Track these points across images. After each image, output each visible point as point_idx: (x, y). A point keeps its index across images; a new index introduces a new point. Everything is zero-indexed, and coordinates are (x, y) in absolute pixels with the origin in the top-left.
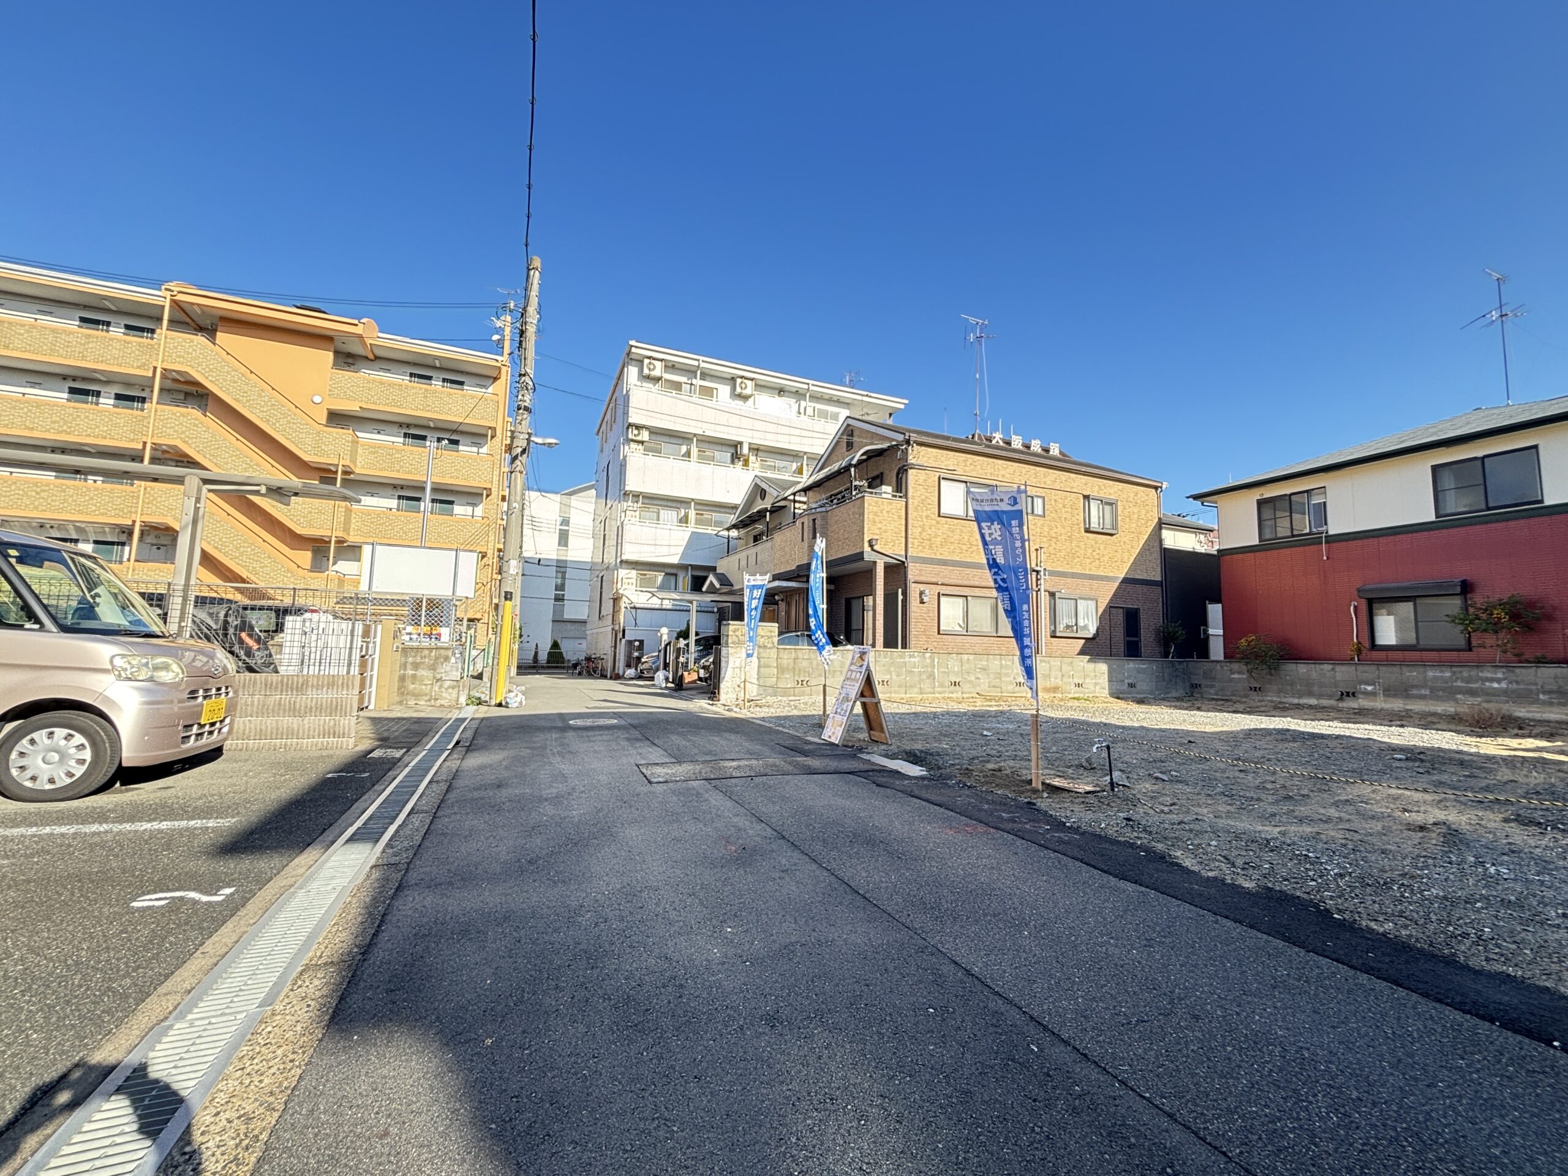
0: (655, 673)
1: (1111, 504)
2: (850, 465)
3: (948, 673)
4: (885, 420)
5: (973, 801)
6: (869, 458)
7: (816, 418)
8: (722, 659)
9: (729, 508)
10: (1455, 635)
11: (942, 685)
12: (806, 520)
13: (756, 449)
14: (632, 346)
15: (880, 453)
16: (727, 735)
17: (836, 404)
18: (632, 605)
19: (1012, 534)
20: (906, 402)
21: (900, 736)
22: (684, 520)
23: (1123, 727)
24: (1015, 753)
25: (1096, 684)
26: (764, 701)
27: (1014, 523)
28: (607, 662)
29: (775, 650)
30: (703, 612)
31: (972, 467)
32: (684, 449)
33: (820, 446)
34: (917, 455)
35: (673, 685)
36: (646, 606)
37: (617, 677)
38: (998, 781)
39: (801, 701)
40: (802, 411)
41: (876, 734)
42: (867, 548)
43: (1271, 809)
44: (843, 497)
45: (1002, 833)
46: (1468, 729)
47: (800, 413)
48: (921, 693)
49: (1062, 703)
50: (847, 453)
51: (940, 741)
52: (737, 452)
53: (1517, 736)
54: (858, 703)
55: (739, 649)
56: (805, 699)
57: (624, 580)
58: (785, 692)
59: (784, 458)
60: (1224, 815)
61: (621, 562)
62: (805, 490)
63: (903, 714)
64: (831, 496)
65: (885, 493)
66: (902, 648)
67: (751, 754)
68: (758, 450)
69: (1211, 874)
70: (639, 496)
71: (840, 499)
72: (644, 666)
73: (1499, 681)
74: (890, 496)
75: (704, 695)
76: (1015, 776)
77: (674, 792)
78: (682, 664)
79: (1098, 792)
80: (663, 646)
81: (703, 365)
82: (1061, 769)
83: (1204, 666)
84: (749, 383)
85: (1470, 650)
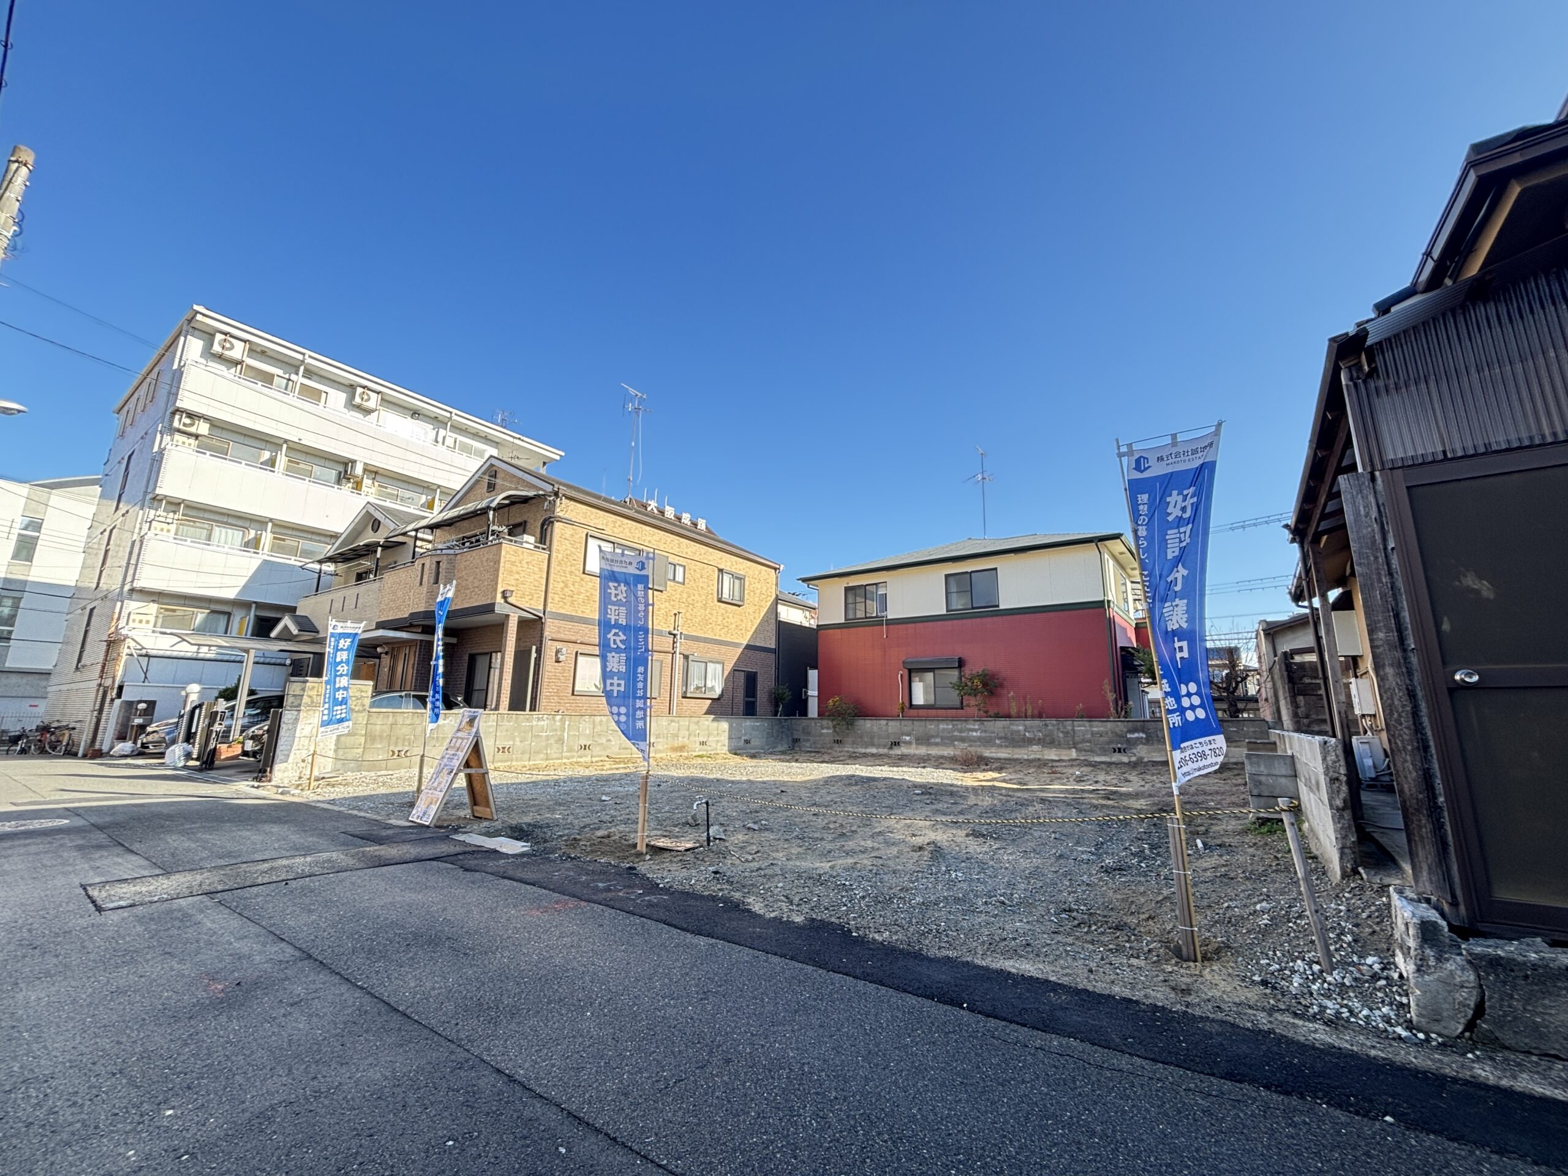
0: (167, 747)
1: (740, 579)
2: (489, 508)
3: (579, 736)
4: (538, 468)
5: (572, 873)
6: (512, 503)
7: (457, 450)
8: (282, 725)
9: (326, 536)
10: (953, 697)
11: (570, 750)
12: (427, 561)
13: (373, 472)
14: (198, 312)
15: (526, 500)
16: (267, 827)
17: (483, 441)
18: (144, 652)
19: (636, 597)
20: (563, 454)
21: (510, 809)
22: (254, 544)
23: (732, 782)
24: (628, 816)
25: (718, 741)
26: (341, 778)
27: (640, 587)
28: (81, 732)
29: (365, 714)
30: (268, 664)
31: (621, 529)
32: (266, 455)
33: (457, 482)
34: (564, 508)
35: (198, 763)
36: (168, 653)
37: (95, 754)
38: (604, 848)
39: (395, 776)
40: (440, 439)
41: (480, 810)
42: (499, 599)
43: (829, 846)
44: (478, 541)
45: (593, 905)
46: (960, 767)
47: (437, 442)
48: (547, 759)
49: (686, 762)
50: (487, 494)
51: (553, 811)
52: (346, 472)
53: (984, 770)
54: (462, 775)
55: (311, 713)
56: (397, 774)
57: (132, 617)
58: (373, 766)
59: (411, 487)
60: (794, 857)
61: (132, 590)
62: (432, 527)
63: (521, 784)
64: (463, 538)
65: (527, 542)
66: (531, 710)
67: (297, 850)
68: (376, 473)
69: (773, 915)
70: (179, 504)
71: (473, 542)
72: (150, 738)
73: (976, 730)
74: (532, 547)
75: (248, 775)
76: (623, 841)
77: (140, 920)
78: (217, 734)
79: (697, 848)
80: (188, 708)
81: (308, 360)
82: (668, 828)
83: (803, 722)
84: (373, 396)
85: (962, 709)
